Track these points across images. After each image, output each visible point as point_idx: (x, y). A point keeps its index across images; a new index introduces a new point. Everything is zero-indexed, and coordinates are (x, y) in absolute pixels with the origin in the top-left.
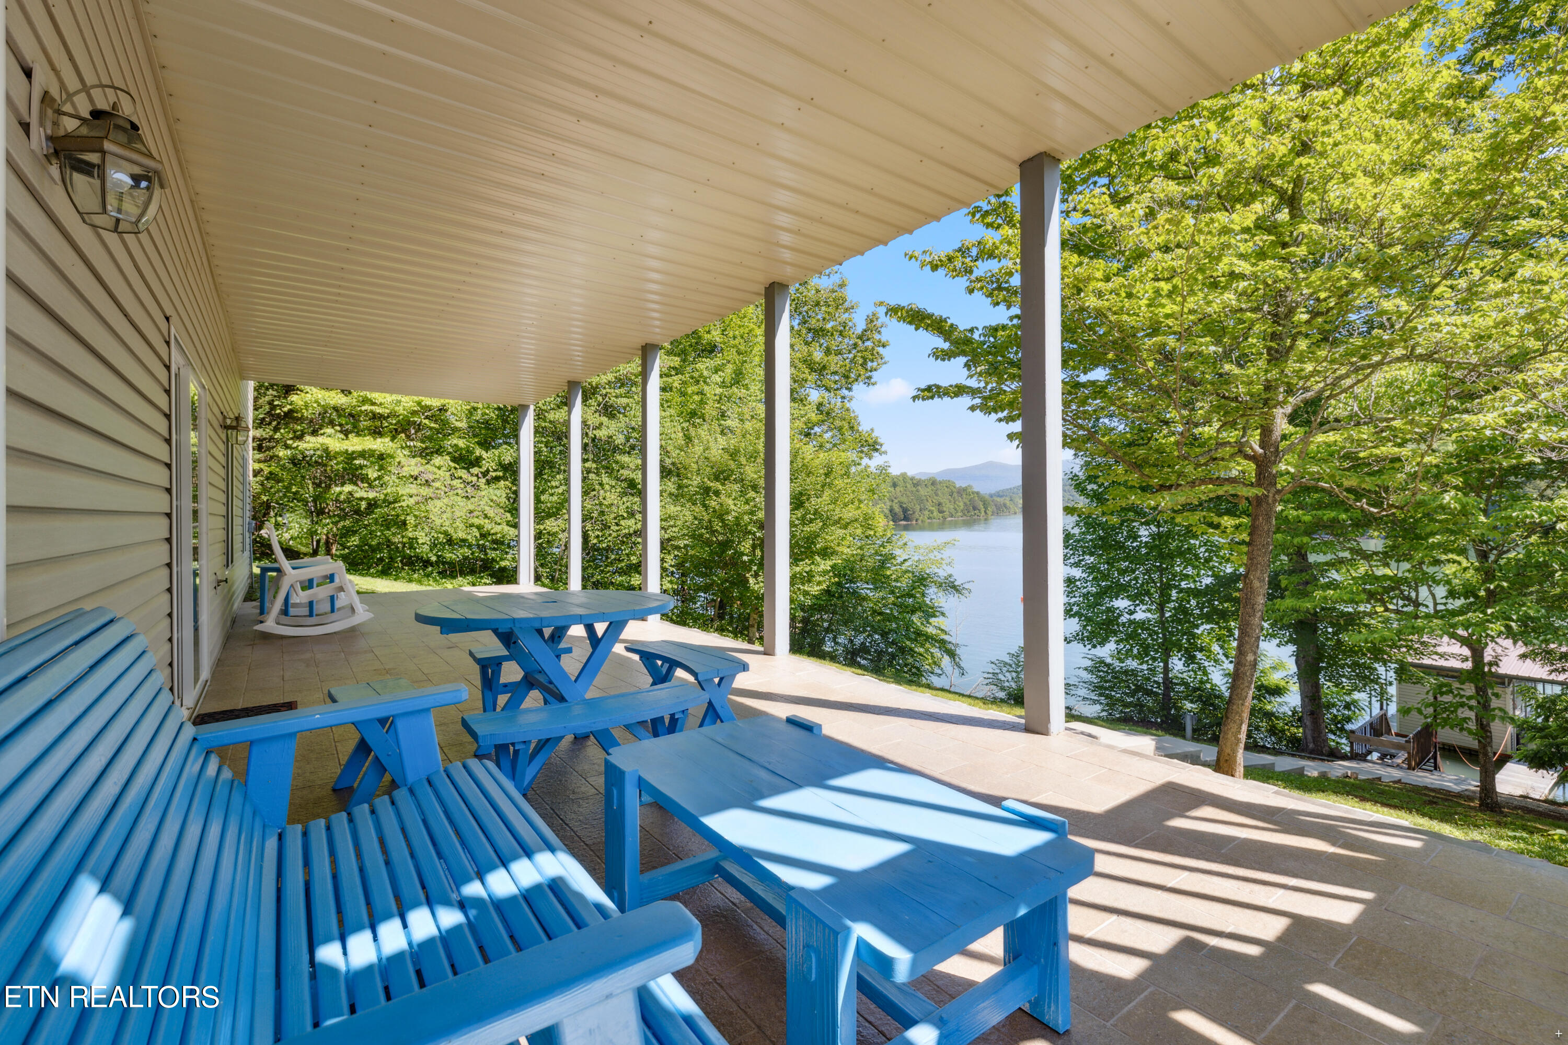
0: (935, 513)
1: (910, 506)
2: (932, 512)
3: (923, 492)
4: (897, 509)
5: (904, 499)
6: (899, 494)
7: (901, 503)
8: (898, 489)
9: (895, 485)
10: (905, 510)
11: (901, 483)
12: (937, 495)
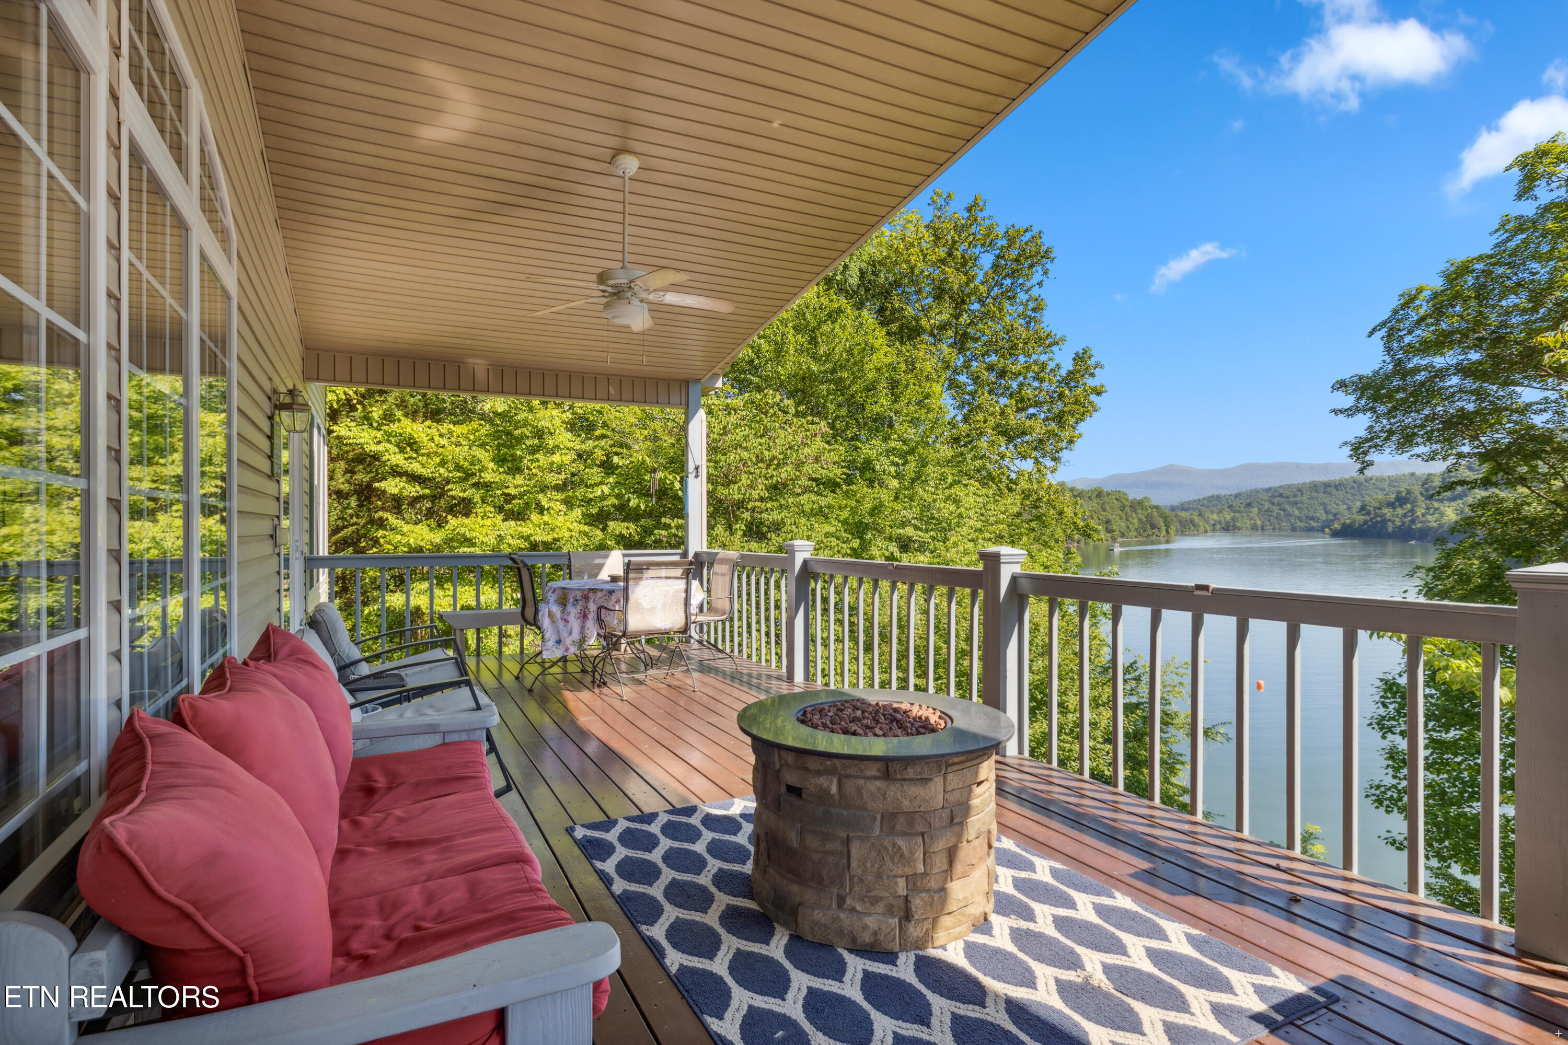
0: (1103, 534)
3: (1087, 506)
12: (1104, 510)
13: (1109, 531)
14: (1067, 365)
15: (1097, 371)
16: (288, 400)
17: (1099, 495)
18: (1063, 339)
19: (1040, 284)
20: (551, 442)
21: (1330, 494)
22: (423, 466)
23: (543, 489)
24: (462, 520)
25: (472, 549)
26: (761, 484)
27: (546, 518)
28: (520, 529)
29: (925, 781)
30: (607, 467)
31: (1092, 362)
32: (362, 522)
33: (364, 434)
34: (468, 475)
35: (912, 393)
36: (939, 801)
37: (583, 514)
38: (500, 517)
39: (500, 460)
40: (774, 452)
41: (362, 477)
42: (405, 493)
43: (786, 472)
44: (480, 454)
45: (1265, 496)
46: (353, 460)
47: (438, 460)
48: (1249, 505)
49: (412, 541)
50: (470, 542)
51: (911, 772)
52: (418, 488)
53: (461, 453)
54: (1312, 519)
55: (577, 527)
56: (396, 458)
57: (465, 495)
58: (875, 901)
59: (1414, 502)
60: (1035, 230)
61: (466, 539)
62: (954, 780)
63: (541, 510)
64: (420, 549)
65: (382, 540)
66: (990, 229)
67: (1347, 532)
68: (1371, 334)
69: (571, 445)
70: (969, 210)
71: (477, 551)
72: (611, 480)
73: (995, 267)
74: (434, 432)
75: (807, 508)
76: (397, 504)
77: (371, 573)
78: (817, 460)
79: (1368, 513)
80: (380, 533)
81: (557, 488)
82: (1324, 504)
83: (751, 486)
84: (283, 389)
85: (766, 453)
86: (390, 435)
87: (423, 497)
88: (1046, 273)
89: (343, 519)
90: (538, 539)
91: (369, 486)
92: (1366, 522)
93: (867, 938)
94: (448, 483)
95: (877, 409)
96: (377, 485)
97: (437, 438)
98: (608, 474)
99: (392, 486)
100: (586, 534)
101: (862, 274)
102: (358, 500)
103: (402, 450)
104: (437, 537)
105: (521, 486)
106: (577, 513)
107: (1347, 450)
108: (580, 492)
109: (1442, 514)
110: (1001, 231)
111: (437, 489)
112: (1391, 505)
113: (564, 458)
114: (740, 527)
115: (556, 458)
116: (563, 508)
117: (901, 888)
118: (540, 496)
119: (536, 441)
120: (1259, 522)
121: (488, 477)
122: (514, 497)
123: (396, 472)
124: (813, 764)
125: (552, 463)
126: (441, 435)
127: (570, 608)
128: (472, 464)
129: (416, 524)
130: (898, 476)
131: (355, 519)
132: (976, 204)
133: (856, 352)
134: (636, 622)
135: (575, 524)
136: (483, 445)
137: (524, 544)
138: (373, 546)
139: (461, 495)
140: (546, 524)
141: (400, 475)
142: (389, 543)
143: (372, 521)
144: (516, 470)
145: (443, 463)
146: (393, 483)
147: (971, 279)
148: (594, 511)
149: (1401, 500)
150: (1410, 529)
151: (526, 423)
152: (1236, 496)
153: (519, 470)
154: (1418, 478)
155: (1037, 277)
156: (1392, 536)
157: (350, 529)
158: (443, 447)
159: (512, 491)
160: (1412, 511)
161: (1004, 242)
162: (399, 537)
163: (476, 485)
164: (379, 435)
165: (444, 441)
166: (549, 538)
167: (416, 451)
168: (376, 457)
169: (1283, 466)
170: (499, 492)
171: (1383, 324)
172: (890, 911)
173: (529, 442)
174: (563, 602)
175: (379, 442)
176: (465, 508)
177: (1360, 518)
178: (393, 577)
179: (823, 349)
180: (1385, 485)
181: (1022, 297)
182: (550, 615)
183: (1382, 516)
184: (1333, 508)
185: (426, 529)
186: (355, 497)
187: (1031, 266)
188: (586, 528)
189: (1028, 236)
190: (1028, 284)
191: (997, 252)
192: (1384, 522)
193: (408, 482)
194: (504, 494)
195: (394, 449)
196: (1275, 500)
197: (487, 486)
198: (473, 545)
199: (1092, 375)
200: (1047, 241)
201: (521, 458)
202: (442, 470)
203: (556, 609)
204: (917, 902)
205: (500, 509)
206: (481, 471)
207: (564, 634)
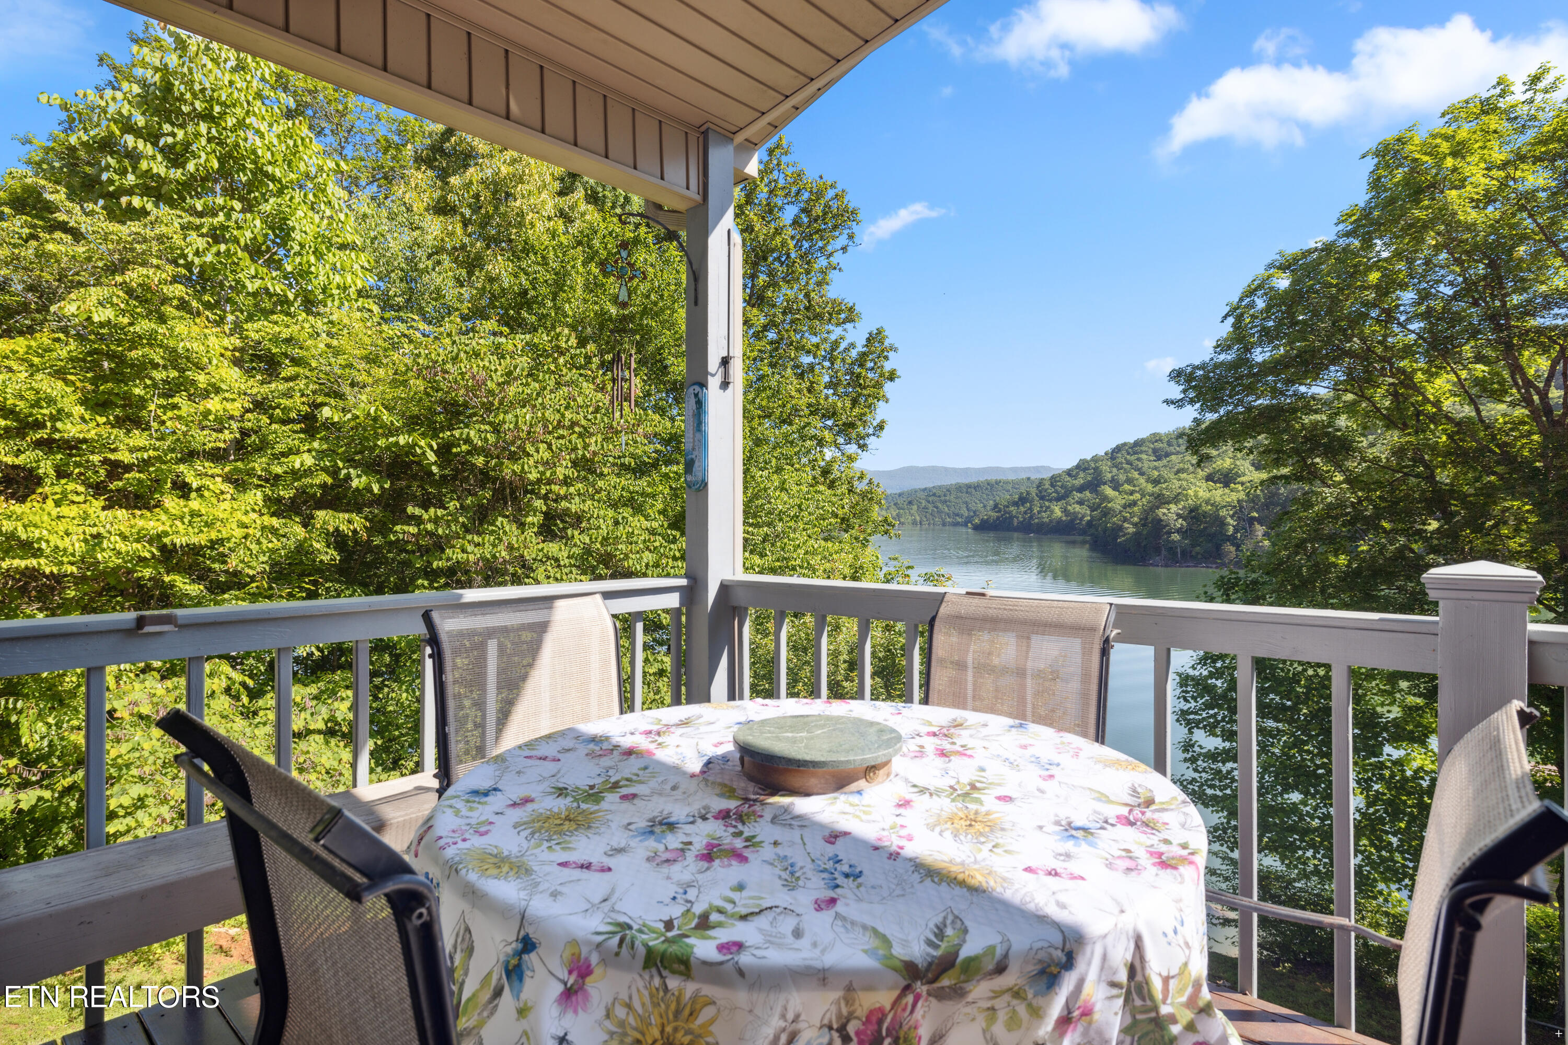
14: (860, 346)
15: (891, 354)
18: (860, 315)
19: (844, 249)
20: (202, 379)
21: (970, 494)
23: (190, 456)
25: (33, 562)
27: (195, 504)
28: (141, 523)
31: (886, 344)
34: (27, 425)
37: (267, 499)
38: (99, 503)
39: (98, 402)
45: (923, 495)
48: (910, 503)
50: (28, 548)
54: (957, 515)
59: (1031, 502)
63: (183, 489)
67: (984, 527)
69: (240, 386)
71: (44, 564)
72: (317, 444)
73: (797, 223)
79: (999, 511)
81: (217, 456)
82: (966, 503)
88: (850, 238)
90: (179, 540)
92: (998, 518)
100: (274, 531)
105: (143, 449)
106: (255, 497)
108: (259, 464)
109: (1052, 512)
112: (1016, 504)
113: (229, 406)
115: (213, 405)
116: (228, 488)
118: (182, 468)
119: (174, 374)
120: (918, 518)
121: (71, 430)
122: (128, 468)
125: (208, 412)
128: (36, 405)
132: (781, 145)
135: (254, 516)
136: (60, 374)
140: (194, 514)
144: (133, 418)
148: (287, 494)
149: (1023, 500)
150: (1030, 524)
151: (151, 340)
152: (900, 495)
153: (139, 421)
154: (1032, 483)
155: (841, 241)
156: (1016, 529)
159: (124, 456)
160: (1031, 509)
161: (810, 195)
163: (45, 444)
166: (201, 539)
169: (934, 470)
170: (96, 458)
173: (158, 375)
177: (994, 515)
180: (1009, 487)
181: (821, 262)
183: (1010, 513)
184: (973, 506)
187: (836, 227)
188: (275, 522)
189: (833, 192)
190: (829, 249)
191: (802, 205)
192: (1011, 517)
194: (105, 461)
196: (930, 499)
197: (70, 446)
198: (35, 553)
199: (886, 358)
201: (143, 401)
205: (98, 489)
206: (55, 419)
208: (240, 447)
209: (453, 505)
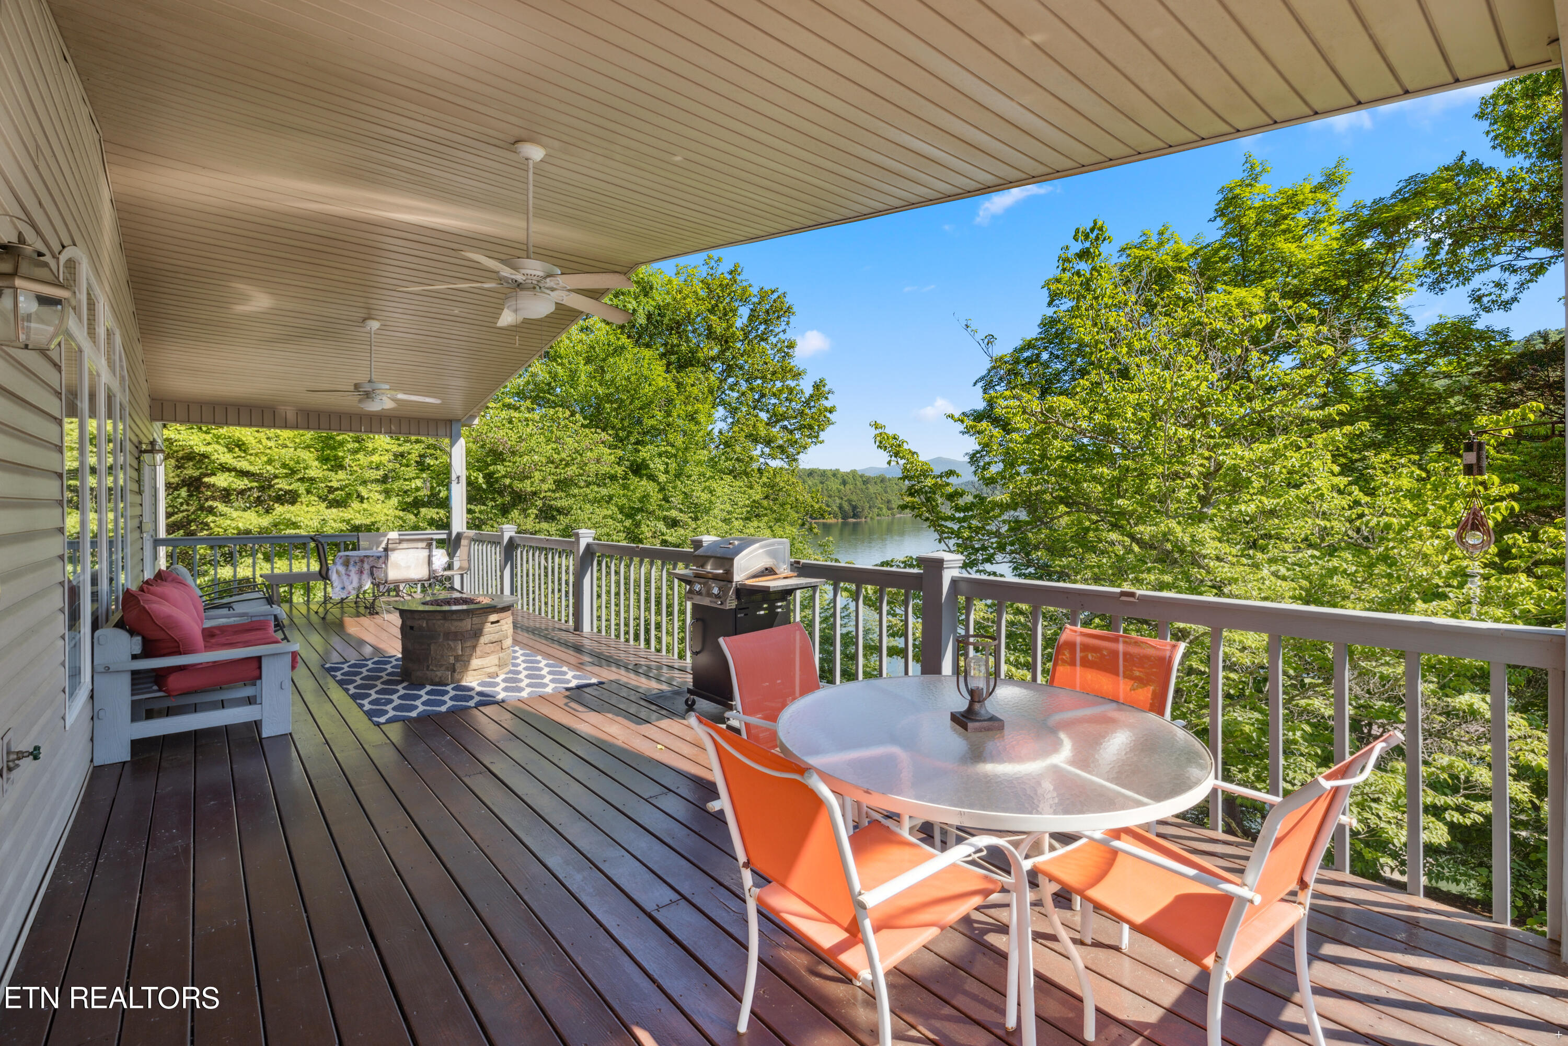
0: (885, 510)
1: (859, 504)
2: (880, 509)
3: (872, 489)
4: (846, 506)
5: (854, 497)
6: (848, 492)
7: (849, 501)
8: (848, 487)
9: (844, 483)
10: (854, 508)
11: (850, 480)
12: (886, 492)
13: (889, 509)
14: (808, 391)
15: (830, 396)
16: (149, 448)
17: (883, 480)
18: (805, 372)
19: (784, 331)
22: (251, 463)
23: (364, 483)
24: (288, 507)
25: (297, 531)
26: (550, 480)
27: (365, 506)
28: (342, 514)
29: (461, 620)
30: (421, 465)
31: (826, 389)
32: (192, 509)
33: (194, 437)
34: (293, 472)
35: (679, 410)
36: (469, 627)
37: (399, 502)
38: (324, 505)
39: (324, 460)
40: (564, 455)
41: (190, 471)
42: (234, 486)
43: (572, 470)
44: (306, 455)
46: (182, 458)
47: (265, 459)
49: (240, 525)
50: (295, 525)
51: (454, 616)
52: (246, 482)
53: (287, 454)
55: (392, 512)
56: (227, 458)
57: (291, 488)
58: (441, 666)
60: (781, 291)
61: (293, 523)
62: (476, 620)
63: (361, 499)
64: (248, 532)
65: (212, 525)
66: (744, 290)
68: (975, 384)
69: (388, 447)
70: (731, 273)
71: (303, 532)
72: (424, 475)
73: (752, 318)
74: (262, 436)
75: (590, 497)
76: (226, 495)
77: (202, 551)
78: (598, 461)
80: (210, 519)
81: (377, 481)
83: (543, 481)
84: (145, 440)
85: (555, 456)
86: (219, 437)
87: (250, 489)
88: (788, 324)
89: (173, 506)
90: (357, 522)
91: (199, 479)
93: (437, 680)
94: (276, 477)
95: (652, 422)
96: (206, 480)
97: (264, 441)
98: (422, 470)
99: (221, 480)
100: (400, 518)
101: (649, 316)
102: (188, 491)
103: (230, 450)
104: (265, 521)
105: (343, 480)
106: (394, 501)
107: (967, 459)
108: (396, 485)
110: (754, 290)
111: (265, 483)
114: (533, 511)
115: (376, 458)
116: (382, 497)
117: (452, 660)
118: (361, 488)
119: (357, 445)
121: (312, 473)
122: (337, 489)
123: (224, 468)
124: (416, 616)
125: (372, 462)
126: (268, 438)
127: (351, 568)
128: (298, 462)
129: (244, 510)
130: (667, 472)
131: (185, 507)
132: (736, 270)
133: (632, 379)
134: (393, 574)
136: (308, 447)
137: (344, 527)
138: (202, 529)
139: (287, 488)
140: (365, 510)
141: (229, 470)
142: (219, 527)
143: (202, 508)
144: (339, 466)
145: (270, 462)
146: (222, 478)
147: (731, 326)
148: (409, 500)
153: (342, 467)
155: (783, 327)
157: (181, 515)
158: (270, 448)
159: (335, 484)
161: (756, 300)
162: (229, 522)
163: (302, 480)
164: (208, 437)
165: (270, 444)
166: (368, 522)
167: (245, 451)
168: (205, 456)
170: (322, 485)
171: (982, 379)
172: (447, 669)
174: (346, 564)
175: (209, 444)
176: (291, 498)
178: (223, 555)
179: (608, 377)
181: (773, 340)
182: (337, 572)
185: (254, 515)
186: (185, 489)
187: (778, 317)
188: (401, 514)
189: (775, 296)
190: (777, 330)
191: (752, 306)
193: (236, 476)
194: (327, 487)
195: (222, 449)
197: (312, 480)
198: (299, 527)
199: (827, 398)
200: (789, 300)
201: (343, 458)
202: (269, 468)
203: (342, 569)
204: (458, 665)
205: (323, 499)
206: (305, 468)
207: (347, 583)
208: (384, 480)
209: (491, 504)
